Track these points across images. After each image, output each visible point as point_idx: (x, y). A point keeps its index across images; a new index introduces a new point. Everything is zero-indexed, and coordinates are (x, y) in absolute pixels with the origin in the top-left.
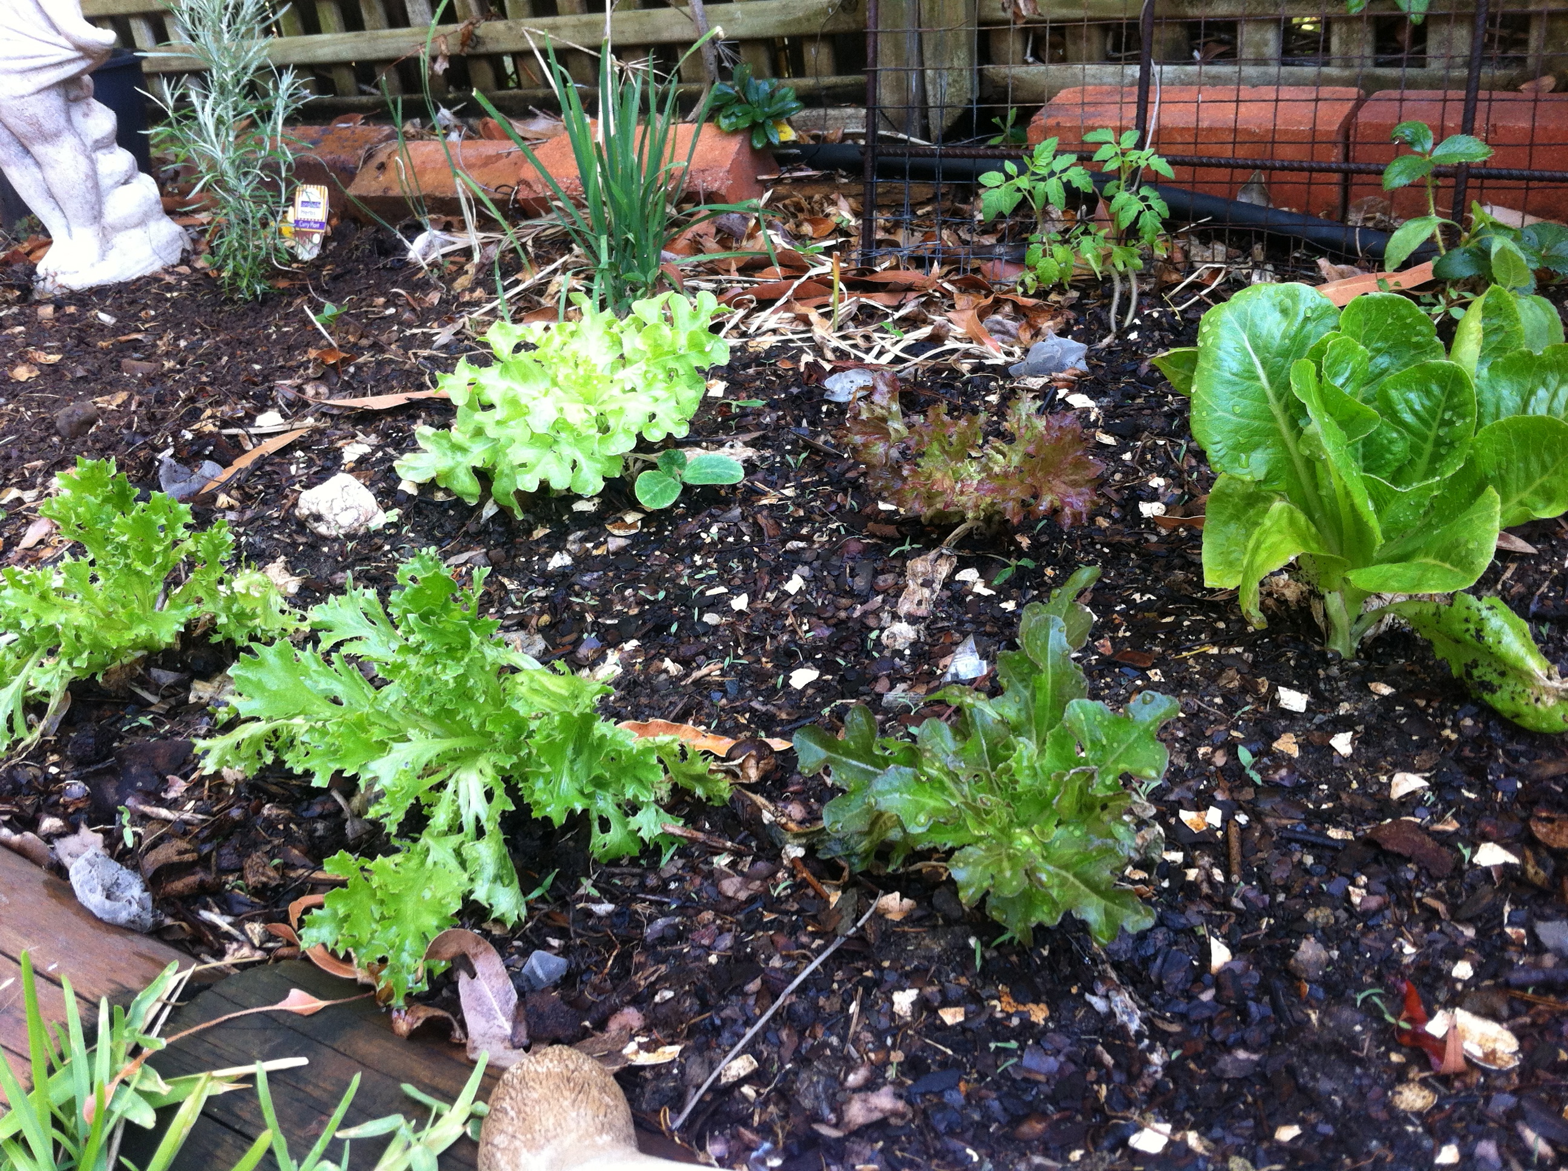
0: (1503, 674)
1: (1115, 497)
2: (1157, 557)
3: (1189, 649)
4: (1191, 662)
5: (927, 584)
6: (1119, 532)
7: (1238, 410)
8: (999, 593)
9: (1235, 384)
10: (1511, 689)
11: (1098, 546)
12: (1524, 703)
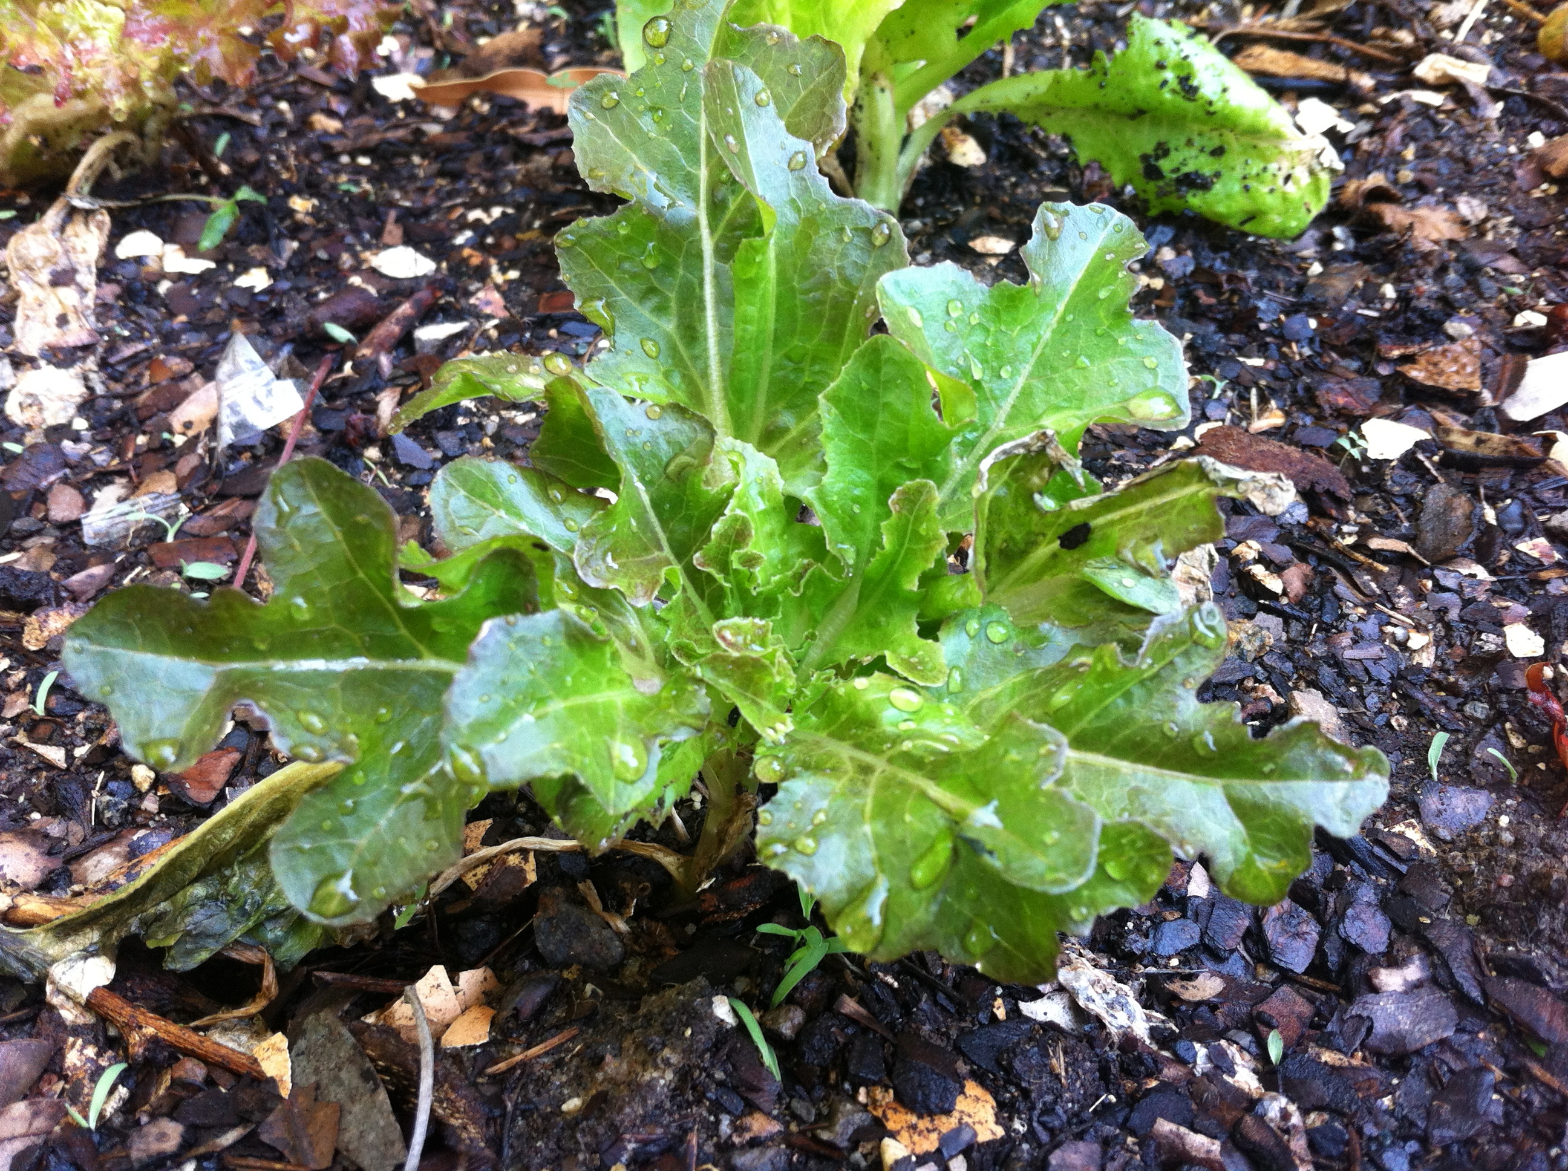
0: (1218, 152)
1: (323, 80)
2: (460, 152)
5: (62, 278)
8: (221, 262)
10: (1238, 173)
11: (345, 159)
12: (1265, 189)
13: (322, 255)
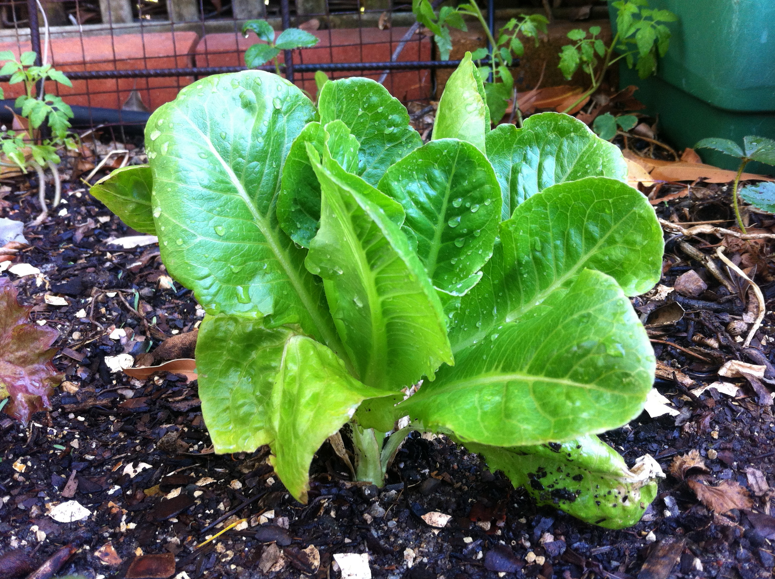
0: (578, 478)
1: (77, 357)
2: (139, 414)
3: (213, 531)
4: (220, 547)
6: (91, 395)
7: (221, 231)
9: (210, 199)
10: (592, 492)
11: (72, 416)
12: (611, 505)
13: (21, 507)
